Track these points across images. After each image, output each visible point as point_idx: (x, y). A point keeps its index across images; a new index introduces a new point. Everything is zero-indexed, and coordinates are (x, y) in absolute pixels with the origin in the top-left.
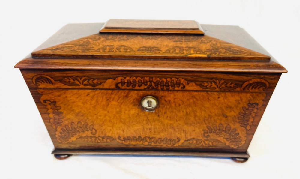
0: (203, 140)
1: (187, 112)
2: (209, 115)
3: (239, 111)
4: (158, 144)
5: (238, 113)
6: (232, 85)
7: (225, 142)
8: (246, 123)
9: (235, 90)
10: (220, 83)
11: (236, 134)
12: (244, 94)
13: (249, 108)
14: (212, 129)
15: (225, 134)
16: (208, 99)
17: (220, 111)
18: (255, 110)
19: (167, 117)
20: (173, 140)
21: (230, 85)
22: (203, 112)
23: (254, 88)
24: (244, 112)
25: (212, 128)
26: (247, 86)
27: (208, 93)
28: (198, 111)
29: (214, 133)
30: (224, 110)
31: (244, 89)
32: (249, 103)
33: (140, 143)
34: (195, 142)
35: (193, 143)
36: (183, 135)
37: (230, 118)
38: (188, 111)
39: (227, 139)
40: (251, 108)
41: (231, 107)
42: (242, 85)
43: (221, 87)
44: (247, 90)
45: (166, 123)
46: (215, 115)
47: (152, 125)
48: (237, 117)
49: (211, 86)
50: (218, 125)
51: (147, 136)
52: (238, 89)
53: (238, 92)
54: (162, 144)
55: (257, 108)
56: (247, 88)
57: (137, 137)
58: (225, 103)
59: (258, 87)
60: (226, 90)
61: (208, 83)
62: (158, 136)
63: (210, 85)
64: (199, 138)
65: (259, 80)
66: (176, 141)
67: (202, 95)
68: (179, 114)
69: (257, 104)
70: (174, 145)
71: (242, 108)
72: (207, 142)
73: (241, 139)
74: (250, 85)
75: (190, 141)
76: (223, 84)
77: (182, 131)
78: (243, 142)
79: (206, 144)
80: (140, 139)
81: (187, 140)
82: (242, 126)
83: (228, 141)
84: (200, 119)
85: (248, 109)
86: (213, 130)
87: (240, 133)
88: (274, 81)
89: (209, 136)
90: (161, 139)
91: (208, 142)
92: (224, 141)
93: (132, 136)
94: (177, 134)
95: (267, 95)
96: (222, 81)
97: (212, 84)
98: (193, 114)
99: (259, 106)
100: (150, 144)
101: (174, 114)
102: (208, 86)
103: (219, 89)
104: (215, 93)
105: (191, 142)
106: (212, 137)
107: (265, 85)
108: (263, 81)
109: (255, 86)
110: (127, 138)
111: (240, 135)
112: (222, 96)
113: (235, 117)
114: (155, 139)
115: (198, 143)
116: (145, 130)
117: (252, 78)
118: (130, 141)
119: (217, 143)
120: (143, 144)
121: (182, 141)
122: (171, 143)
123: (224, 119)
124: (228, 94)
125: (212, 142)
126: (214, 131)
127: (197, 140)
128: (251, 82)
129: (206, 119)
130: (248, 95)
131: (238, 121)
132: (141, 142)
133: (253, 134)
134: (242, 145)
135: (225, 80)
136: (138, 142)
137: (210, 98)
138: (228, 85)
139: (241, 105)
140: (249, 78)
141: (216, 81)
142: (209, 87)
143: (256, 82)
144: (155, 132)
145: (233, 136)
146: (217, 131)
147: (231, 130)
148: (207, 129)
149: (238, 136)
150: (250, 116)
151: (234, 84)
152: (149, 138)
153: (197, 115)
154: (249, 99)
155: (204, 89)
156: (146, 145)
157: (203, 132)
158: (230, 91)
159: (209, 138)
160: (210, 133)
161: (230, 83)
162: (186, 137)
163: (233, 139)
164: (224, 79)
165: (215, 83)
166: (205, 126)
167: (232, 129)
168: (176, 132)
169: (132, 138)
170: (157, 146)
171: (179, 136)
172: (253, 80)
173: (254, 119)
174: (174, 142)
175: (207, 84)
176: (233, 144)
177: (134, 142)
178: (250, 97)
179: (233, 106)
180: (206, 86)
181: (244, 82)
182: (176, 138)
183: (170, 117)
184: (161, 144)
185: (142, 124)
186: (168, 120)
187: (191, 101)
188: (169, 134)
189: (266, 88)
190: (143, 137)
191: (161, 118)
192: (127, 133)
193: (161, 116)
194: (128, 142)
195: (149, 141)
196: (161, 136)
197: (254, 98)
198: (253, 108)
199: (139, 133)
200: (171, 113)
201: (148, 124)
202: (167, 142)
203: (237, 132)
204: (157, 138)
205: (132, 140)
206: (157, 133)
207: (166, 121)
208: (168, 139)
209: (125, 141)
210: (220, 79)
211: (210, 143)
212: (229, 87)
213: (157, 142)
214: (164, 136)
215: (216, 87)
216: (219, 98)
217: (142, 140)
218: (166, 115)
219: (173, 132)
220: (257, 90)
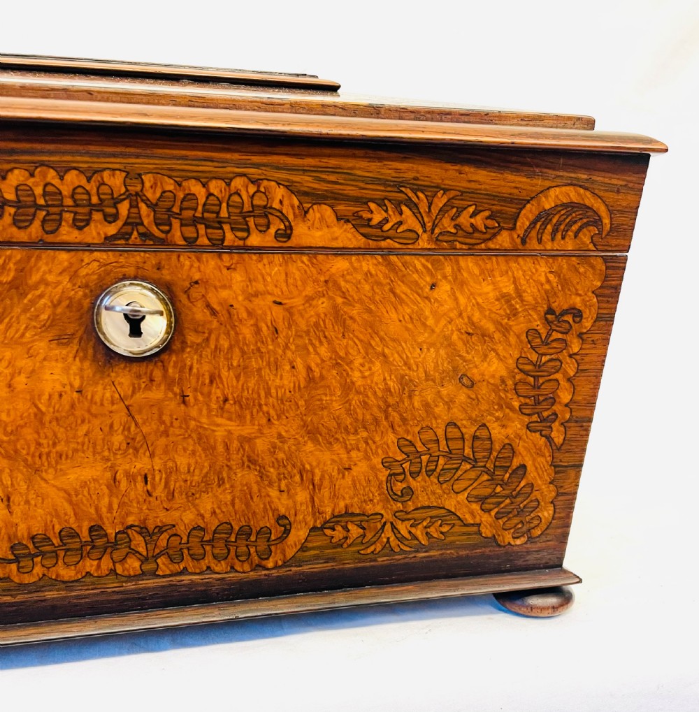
0: (388, 516)
1: (309, 369)
2: (401, 379)
3: (516, 355)
4: (188, 563)
5: (511, 362)
6: (479, 221)
7: (478, 521)
8: (545, 414)
9: (491, 245)
10: (435, 211)
11: (514, 471)
12: (527, 264)
13: (549, 335)
14: (419, 455)
15: (473, 475)
16: (392, 291)
17: (442, 352)
18: (575, 348)
19: (226, 400)
20: (258, 533)
21: (472, 220)
22: (377, 366)
23: (559, 236)
24: (534, 357)
25: (421, 448)
26: (534, 223)
27: (390, 265)
28: (358, 361)
29: (430, 473)
30: (460, 345)
31: (524, 242)
32: (550, 311)
33: (99, 566)
34: (355, 531)
35: (346, 538)
36: (302, 496)
37: (484, 390)
38: (313, 361)
39: (482, 500)
40: (560, 336)
41: (485, 336)
42: (516, 218)
43: (437, 231)
44: (533, 244)
45: (220, 433)
46: (428, 377)
47: (152, 455)
48: (510, 383)
49: (400, 223)
50: (440, 433)
51: (131, 520)
52: (504, 239)
53: (504, 253)
54: (209, 560)
55: (580, 335)
56: (533, 233)
57: (85, 535)
58: (460, 315)
59: (574, 228)
60: (458, 246)
61: (386, 211)
62: (189, 517)
63: (394, 219)
64: (369, 508)
65: (573, 194)
66: (273, 538)
67: (368, 274)
68: (278, 382)
69: (578, 314)
70: (264, 563)
71: (524, 337)
72: (403, 528)
73: (536, 495)
74: (543, 217)
75: (334, 529)
76: (442, 211)
77: (297, 478)
78: (546, 513)
79: (401, 539)
80: (99, 542)
81: (322, 528)
82: (535, 432)
83: (489, 511)
84: (365, 405)
85: (546, 343)
86: (425, 458)
87: (529, 464)
88: (623, 200)
89: (409, 492)
90: (201, 533)
91: (408, 524)
92: (472, 513)
93: (58, 528)
94: (274, 493)
95: (607, 268)
96: (440, 201)
97: (401, 213)
98: (333, 377)
99: (587, 324)
100: (149, 567)
101: (252, 383)
102: (386, 227)
103: (429, 240)
104: (418, 263)
105: (339, 533)
106: (423, 500)
107: (597, 222)
108: (589, 200)
109: (562, 227)
110: (31, 546)
111: (532, 474)
112: (445, 277)
113: (503, 381)
114: (176, 535)
115: (369, 535)
116: (124, 485)
117: (548, 184)
118: (48, 563)
119: (445, 529)
120: (113, 571)
121: (299, 534)
122: (252, 550)
123: (462, 397)
124: (469, 265)
125: (425, 524)
126: (429, 461)
127: (363, 519)
128: (548, 204)
129: (391, 401)
130: (543, 268)
131: (516, 404)
132: (106, 563)
133: (579, 466)
134: (543, 526)
135: (452, 194)
136: (90, 565)
137: (401, 288)
138: (464, 219)
139: (519, 326)
140: (539, 183)
141: (415, 199)
142: (392, 233)
143: (565, 205)
144: (171, 496)
145: (504, 484)
146: (441, 461)
147: (495, 454)
148: (400, 457)
149: (523, 484)
150: (558, 376)
151: (487, 213)
152: (143, 530)
153: (353, 383)
154: (547, 287)
155: (372, 244)
156: (130, 578)
157: (383, 474)
158: (472, 250)
159: (411, 506)
160: (415, 475)
161: (471, 209)
162: (316, 512)
163: (508, 501)
164: (445, 191)
165: (413, 206)
166: (391, 438)
167: (497, 446)
168: (271, 484)
169: (56, 541)
170: (186, 579)
171: (283, 505)
172: (552, 192)
173: (573, 396)
174: (262, 545)
175: (385, 215)
176: (507, 526)
177: (67, 565)
178: (548, 281)
179: (491, 327)
180: (380, 225)
181: (523, 203)
182: (269, 522)
183: (238, 402)
184: (203, 565)
185: (106, 453)
186: (230, 419)
187: (323, 305)
188: (237, 501)
189: (600, 233)
190: (111, 532)
191: (194, 412)
192: (26, 517)
193: (196, 399)
194: (38, 570)
195: (142, 550)
196: (202, 516)
197: (564, 283)
198: (564, 337)
199: (92, 511)
200: (238, 377)
201: (136, 450)
202: (233, 550)
203: (516, 462)
204: (182, 530)
205: (57, 557)
206: (180, 500)
207: (218, 425)
208: (236, 528)
209: (18, 568)
210: (432, 190)
211: (418, 532)
212: (471, 230)
213: (185, 551)
214: (214, 513)
215: (420, 231)
216: (433, 286)
217: (109, 550)
218: (217, 393)
219: (255, 488)
220: (569, 245)
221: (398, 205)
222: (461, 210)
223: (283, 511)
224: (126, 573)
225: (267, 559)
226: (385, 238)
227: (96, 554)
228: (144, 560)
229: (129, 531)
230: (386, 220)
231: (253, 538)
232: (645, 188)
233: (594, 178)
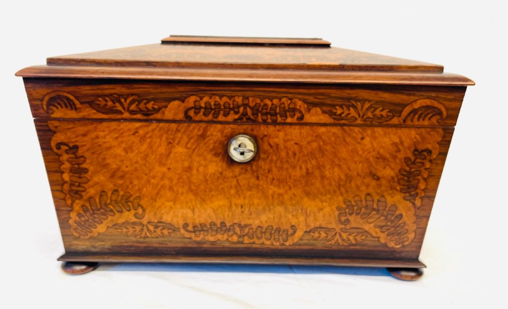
0: (338, 230)
1: (307, 169)
2: (346, 175)
3: (399, 167)
4: (255, 240)
5: (397, 171)
6: (384, 113)
7: (378, 235)
8: (412, 193)
9: (389, 123)
10: (364, 109)
11: (396, 217)
12: (406, 131)
13: (415, 160)
14: (353, 206)
15: (377, 216)
16: (344, 140)
17: (366, 165)
18: (428, 165)
19: (273, 179)
20: (283, 231)
21: (381, 113)
22: (336, 169)
23: (421, 119)
24: (408, 169)
25: (354, 203)
26: (409, 114)
27: (344, 131)
28: (328, 167)
29: (357, 214)
30: (373, 163)
31: (404, 121)
32: (416, 150)
33: (223, 237)
34: (323, 235)
35: (319, 237)
36: (302, 219)
37: (383, 182)
38: (309, 166)
39: (381, 227)
40: (420, 160)
41: (384, 159)
42: (401, 112)
43: (365, 117)
44: (409, 122)
45: (271, 192)
46: (358, 174)
47: (245, 198)
48: (396, 179)
49: (349, 114)
50: (363, 197)
51: (235, 221)
52: (395, 121)
53: (395, 126)
54: (263, 240)
55: (430, 161)
56: (409, 118)
57: (219, 225)
58: (374, 150)
59: (429, 116)
60: (374, 123)
61: (343, 109)
62: (257, 222)
63: (346, 112)
64: (330, 226)
65: (428, 102)
66: (289, 233)
67: (334, 133)
68: (294, 173)
69: (429, 152)
70: (285, 243)
71: (403, 160)
72: (344, 236)
73: (406, 227)
74: (414, 111)
75: (314, 233)
76: (368, 109)
77: (300, 211)
78: (412, 236)
79: (343, 240)
80: (224, 228)
81: (310, 232)
82: (407, 200)
83: (384, 232)
84: (330, 184)
85: (414, 163)
86: (355, 208)
87: (404, 214)
88: (454, 105)
89: (348, 221)
90: (260, 229)
91: (347, 234)
92: (376, 233)
93: (209, 222)
94: (290, 216)
95: (445, 133)
96: (367, 105)
97: (349, 110)
98: (317, 173)
99: (434, 156)
100: (241, 239)
101: (284, 173)
102: (343, 115)
103: (362, 120)
104: (356, 129)
105: (316, 235)
106: (354, 225)
107: (440, 113)
108: (436, 104)
109: (423, 116)
110: (200, 227)
111: (405, 219)
112: (368, 135)
113: (393, 178)
114: (251, 228)
115: (329, 237)
116: (234, 208)
117: (416, 98)
118: (206, 233)
119: (363, 238)
120: (227, 240)
121: (299, 233)
122: (281, 237)
123: (374, 183)
124: (379, 130)
125: (354, 234)
126: (357, 209)
127: (327, 230)
128: (416, 106)
129: (342, 183)
130: (413, 133)
131: (398, 188)
132: (225, 236)
133: (428, 217)
134: (410, 241)
135: (372, 103)
136: (219, 236)
137: (348, 139)
138: (378, 112)
139: (401, 155)
140: (413, 98)
141: (356, 105)
142: (345, 118)
143: (424, 107)
144: (251, 213)
145: (392, 221)
146: (363, 210)
147: (387, 209)
148: (344, 206)
149: (400, 222)
150: (419, 177)
151: (387, 110)
152: (240, 225)
153: (325, 176)
154: (415, 140)
155: (336, 122)
156: (233, 243)
157: (337, 213)
158: (380, 125)
159: (348, 227)
160: (351, 214)
161: (381, 108)
162: (307, 225)
163: (393, 229)
164: (369, 101)
165: (355, 107)
166: (341, 198)
167: (389, 205)
168: (289, 213)
169: (209, 226)
170: (254, 246)
171: (294, 221)
172: (419, 102)
173: (426, 185)
174: (284, 236)
175: (342, 111)
176: (393, 239)
177: (212, 236)
178: (415, 138)
179: (388, 156)
180: (340, 115)
181: (404, 106)
182: (288, 227)
183: (278, 180)
184: (261, 241)
185: (228, 196)
186: (275, 186)
187: (315, 145)
188: (275, 218)
189: (441, 118)
190: (228, 225)
191: (261, 183)
192: (199, 216)
193: (262, 178)
194: (202, 236)
195: (239, 233)
196: (262, 223)
197: (423, 138)
198: (423, 161)
199: (222, 216)
200: (279, 171)
201: (239, 196)
202: (273, 236)
203: (398, 213)
204: (254, 227)
205: (208, 232)
206: (254, 216)
207: (270, 189)
208: (275, 228)
209: (195, 235)
210: (364, 101)
211: (351, 238)
212: (380, 116)
213: (255, 235)
214: (266, 221)
215: (357, 116)
216: (362, 139)
217: (227, 231)
218: (270, 176)
219: (283, 214)
220: (426, 123)
221: (348, 107)
222: (376, 109)
223: (293, 224)
224: (232, 241)
225: (286, 241)
226: (343, 119)
227: (222, 233)
228: (240, 237)
229: (235, 225)
230: (343, 113)
231: (281, 233)
232: (464, 99)
233: (439, 96)
